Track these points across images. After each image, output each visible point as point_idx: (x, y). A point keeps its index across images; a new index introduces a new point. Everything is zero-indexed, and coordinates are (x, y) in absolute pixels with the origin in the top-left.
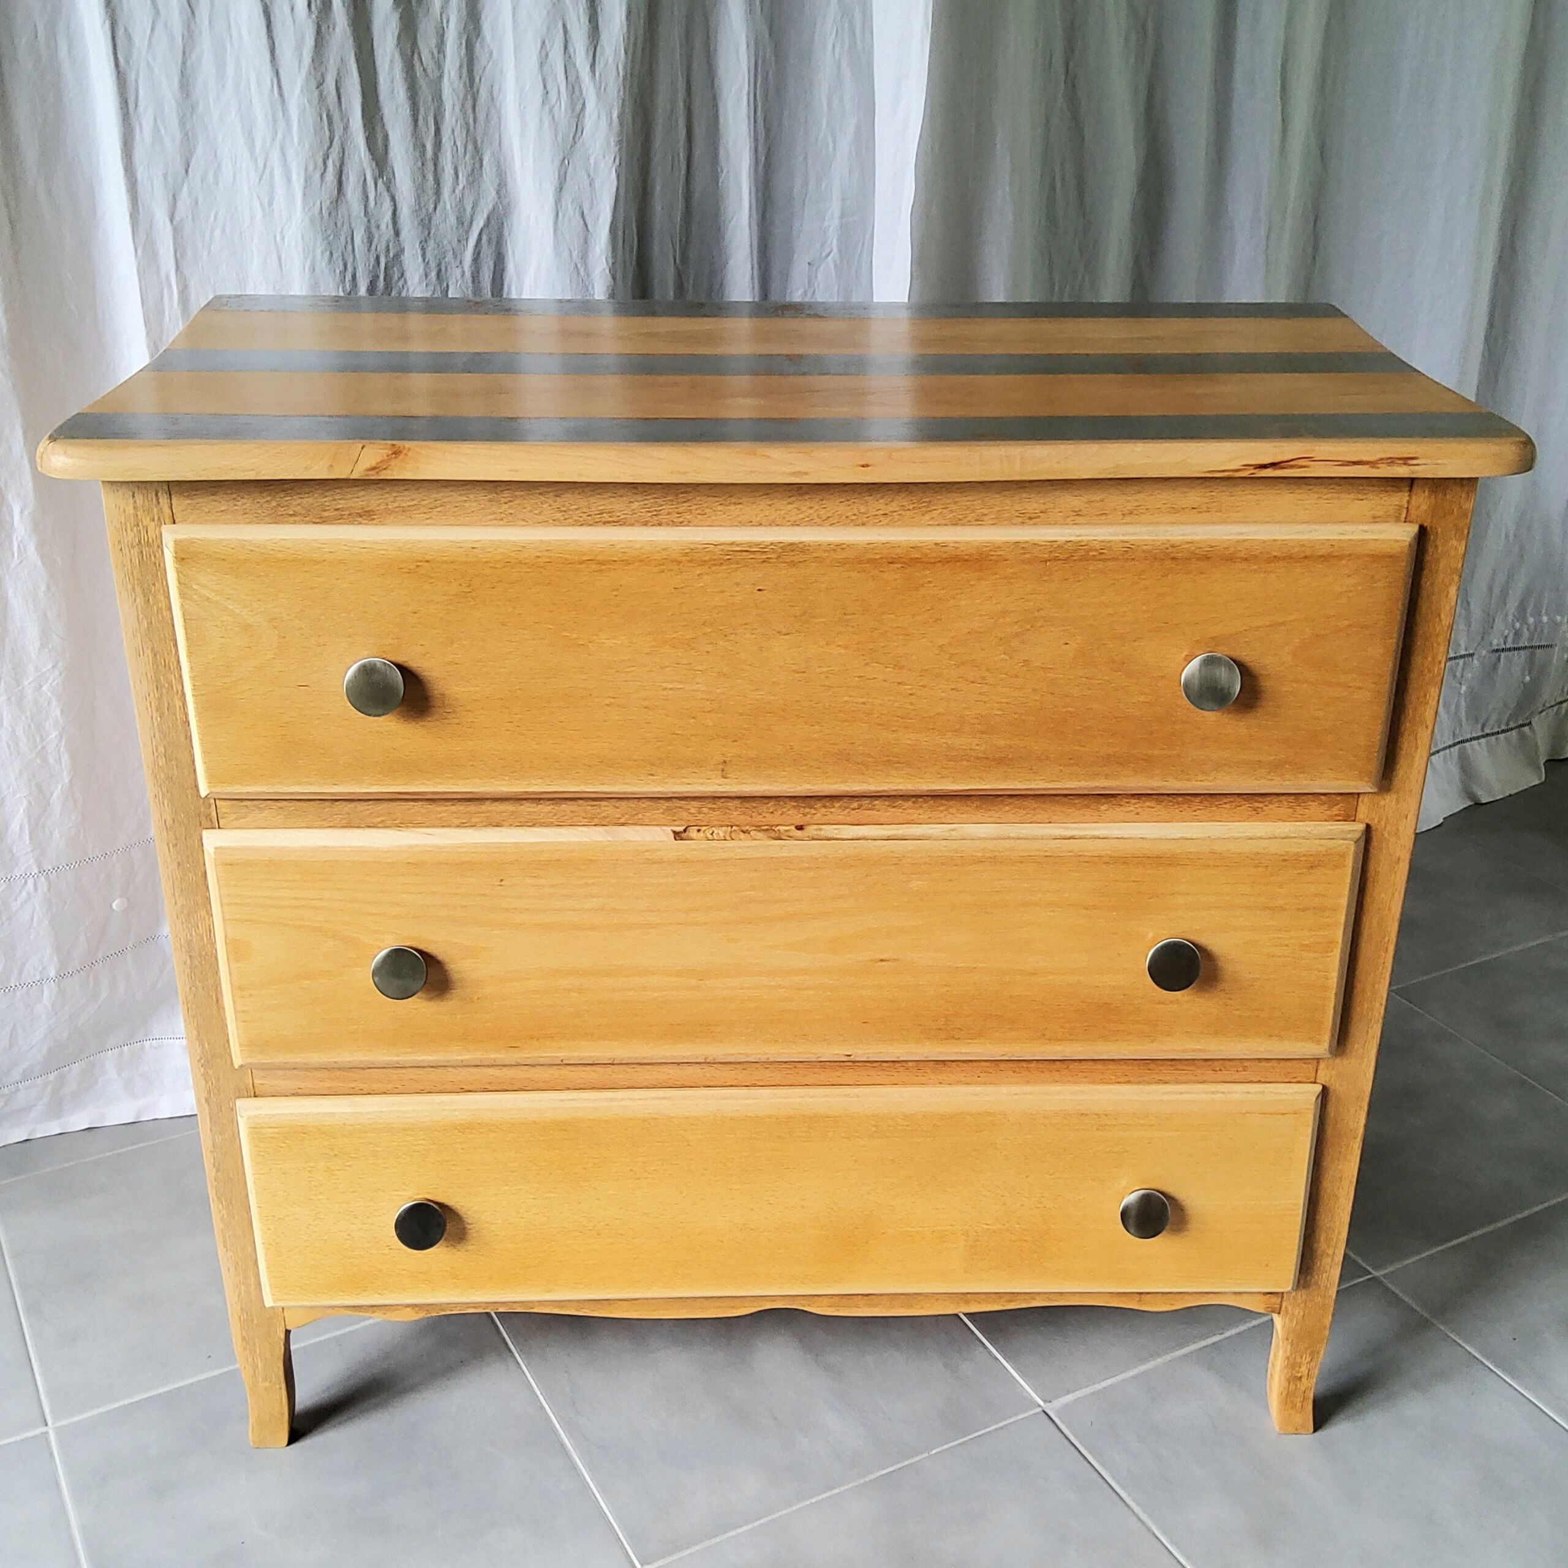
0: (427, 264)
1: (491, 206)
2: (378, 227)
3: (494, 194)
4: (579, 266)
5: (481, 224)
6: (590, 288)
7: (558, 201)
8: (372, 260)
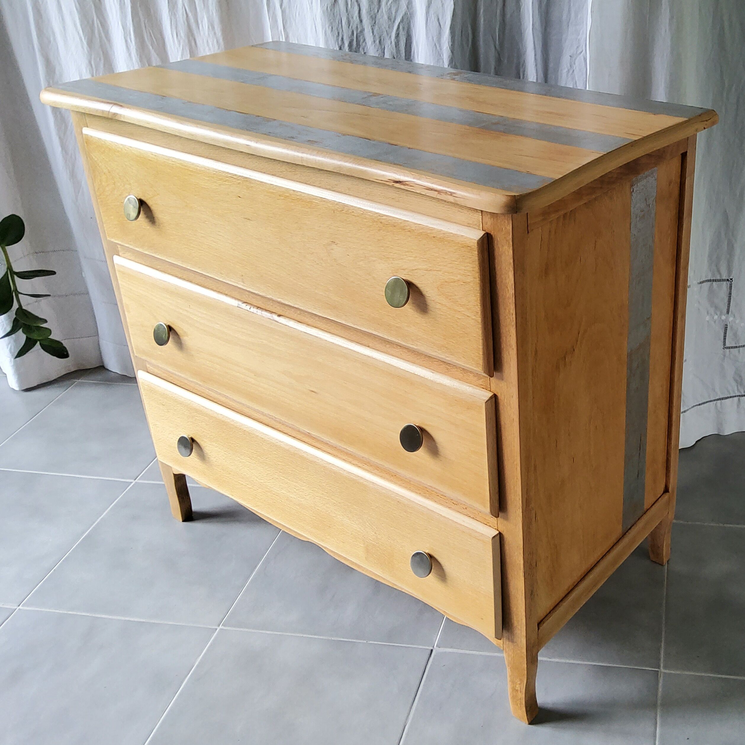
0: (374, 36)
1: (404, 13)
2: (353, 18)
3: (406, 7)
4: (437, 44)
5: (399, 20)
6: (442, 55)
7: (427, 13)
8: (350, 33)
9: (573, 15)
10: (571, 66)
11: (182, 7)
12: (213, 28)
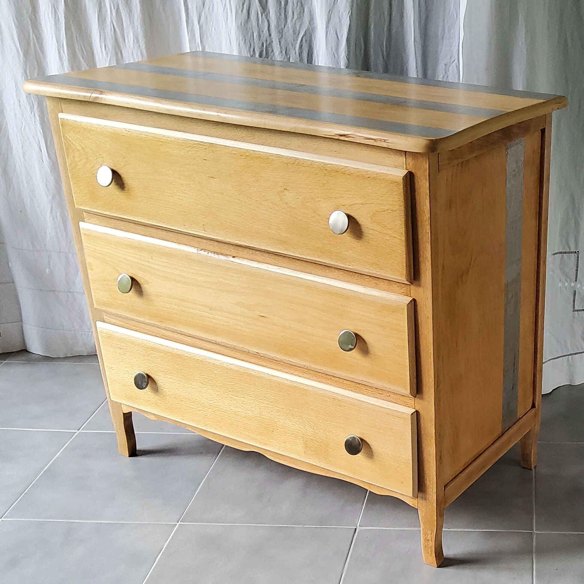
0: (281, 48)
1: (306, 28)
2: (263, 31)
3: (308, 23)
4: (335, 53)
5: (302, 34)
6: (339, 63)
7: (327, 27)
8: (261, 44)
9: (446, 31)
10: (445, 73)
11: (111, 24)
12: (138, 41)
